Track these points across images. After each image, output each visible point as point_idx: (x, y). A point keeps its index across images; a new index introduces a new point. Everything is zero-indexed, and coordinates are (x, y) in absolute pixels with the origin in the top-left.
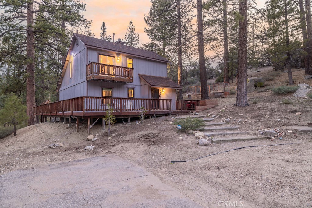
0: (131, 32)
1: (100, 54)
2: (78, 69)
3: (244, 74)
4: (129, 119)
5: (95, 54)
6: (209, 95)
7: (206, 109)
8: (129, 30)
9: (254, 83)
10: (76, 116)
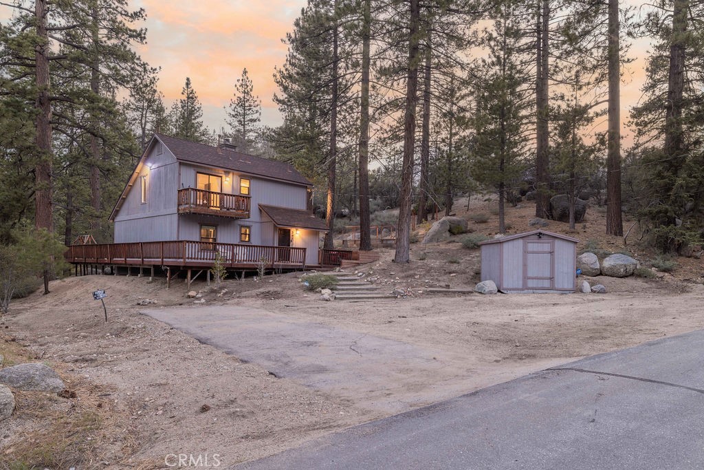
0: (244, 92)
1: (198, 172)
2: (160, 192)
3: (406, 220)
4: (243, 273)
5: (192, 172)
6: (372, 242)
7: (358, 264)
8: (239, 88)
9: (448, 228)
10: (168, 266)
